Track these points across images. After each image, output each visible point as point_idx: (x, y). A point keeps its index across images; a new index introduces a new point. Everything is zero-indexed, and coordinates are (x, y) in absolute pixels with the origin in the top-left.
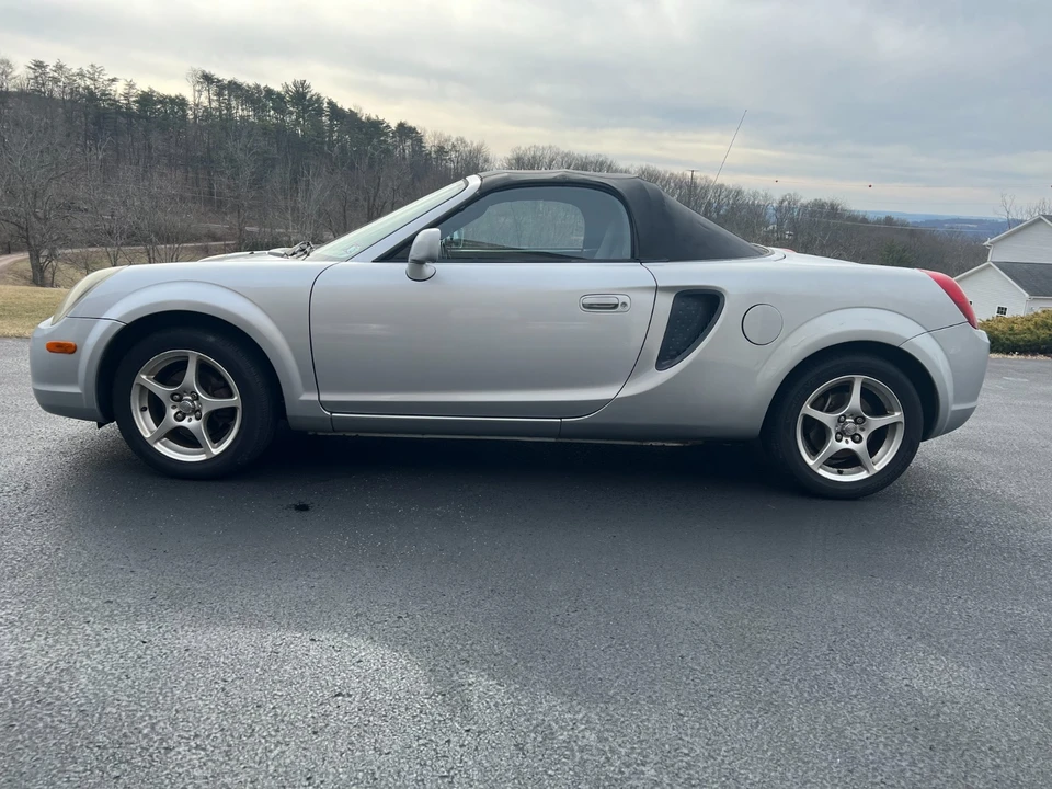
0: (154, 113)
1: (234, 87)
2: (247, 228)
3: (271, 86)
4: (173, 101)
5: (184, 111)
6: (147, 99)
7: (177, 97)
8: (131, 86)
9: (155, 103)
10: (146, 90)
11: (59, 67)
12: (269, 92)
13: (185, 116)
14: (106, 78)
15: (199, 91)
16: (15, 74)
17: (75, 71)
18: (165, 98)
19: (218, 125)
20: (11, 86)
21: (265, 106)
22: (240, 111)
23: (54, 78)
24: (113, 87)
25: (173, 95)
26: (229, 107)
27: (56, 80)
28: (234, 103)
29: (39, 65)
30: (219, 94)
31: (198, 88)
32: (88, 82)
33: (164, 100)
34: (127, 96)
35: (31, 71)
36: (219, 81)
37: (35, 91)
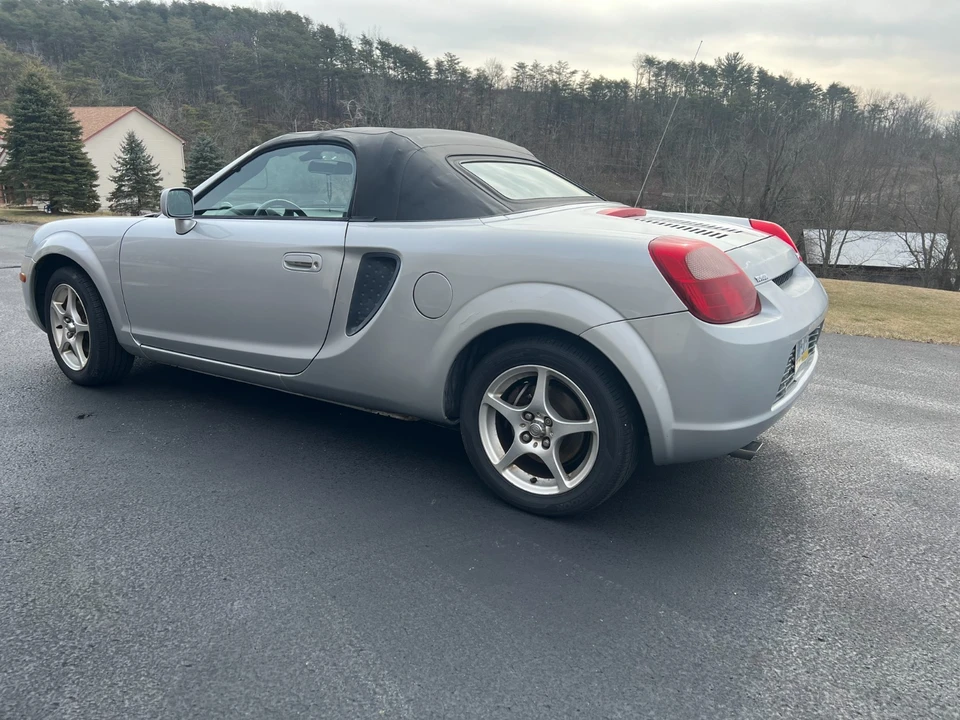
0: (605, 98)
1: (672, 67)
2: (664, 194)
3: (705, 62)
4: (617, 85)
5: (626, 93)
6: (597, 85)
7: (622, 81)
8: (586, 76)
9: (603, 89)
10: (598, 78)
11: (536, 66)
12: (703, 67)
13: (626, 96)
14: (568, 71)
15: (642, 74)
16: (504, 75)
17: (546, 68)
18: (611, 83)
19: (651, 104)
20: (500, 85)
21: (696, 81)
22: (674, 88)
23: (530, 75)
24: (573, 79)
25: (618, 80)
26: (664, 86)
27: (532, 77)
28: (669, 82)
29: (522, 66)
30: (657, 75)
31: (641, 71)
32: (555, 76)
33: (610, 85)
34: (581, 85)
35: (515, 72)
36: (659, 63)
37: (517, 88)
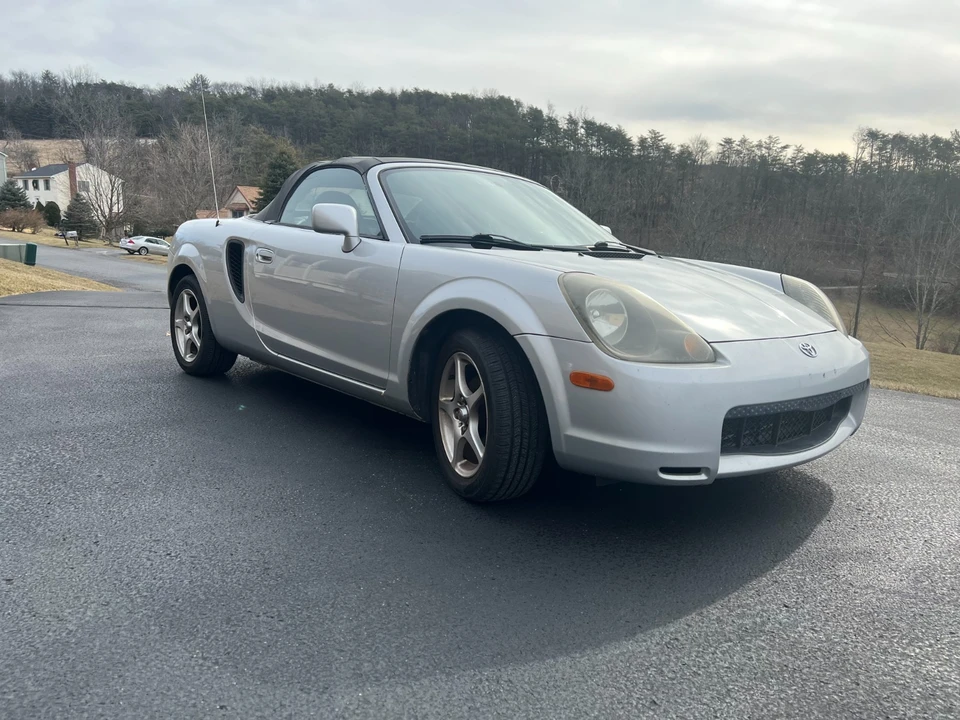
0: (819, 172)
1: (899, 141)
2: (885, 274)
3: (939, 135)
4: (834, 159)
5: (844, 168)
6: (811, 160)
7: (839, 155)
8: (799, 150)
9: (818, 163)
10: (812, 152)
11: (743, 142)
12: (936, 140)
13: (844, 169)
14: (779, 146)
15: (863, 148)
16: (709, 151)
17: (755, 143)
18: (827, 157)
19: (871, 178)
20: (705, 161)
21: (929, 154)
22: (899, 162)
23: (737, 150)
24: (784, 153)
25: (836, 154)
26: (889, 160)
27: (739, 153)
28: (895, 156)
29: (729, 142)
30: (880, 149)
31: (862, 145)
32: (764, 151)
33: (826, 159)
34: (793, 160)
35: (721, 147)
36: (884, 136)
37: (722, 163)
